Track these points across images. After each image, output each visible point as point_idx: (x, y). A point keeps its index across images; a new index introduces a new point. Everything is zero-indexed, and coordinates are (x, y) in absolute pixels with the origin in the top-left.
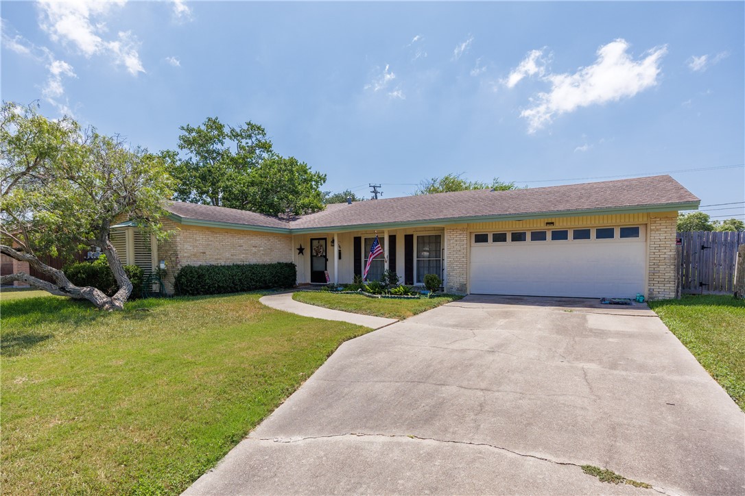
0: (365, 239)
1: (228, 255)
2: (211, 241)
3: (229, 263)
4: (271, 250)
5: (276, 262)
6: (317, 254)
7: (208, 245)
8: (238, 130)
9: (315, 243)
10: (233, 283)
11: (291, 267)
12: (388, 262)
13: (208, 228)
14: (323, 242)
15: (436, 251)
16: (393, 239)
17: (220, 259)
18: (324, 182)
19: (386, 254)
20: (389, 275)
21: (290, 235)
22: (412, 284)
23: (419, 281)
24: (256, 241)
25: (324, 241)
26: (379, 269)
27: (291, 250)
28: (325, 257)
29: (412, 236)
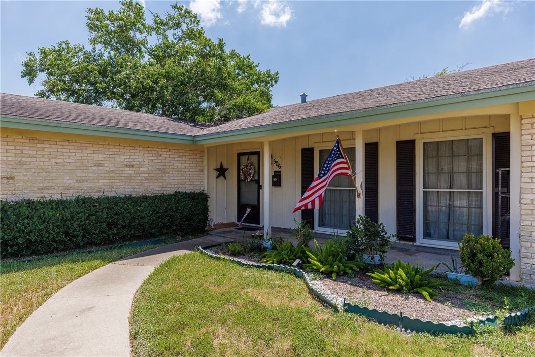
0: (321, 151)
1: (68, 181)
2: (29, 156)
3: (70, 195)
4: (163, 171)
5: (172, 192)
6: (246, 178)
7: (21, 163)
8: (163, 18)
9: (244, 159)
10: (66, 234)
11: (200, 200)
12: (362, 197)
13: (20, 132)
14: (254, 158)
15: (469, 173)
16: (372, 151)
17: (48, 189)
18: (276, 82)
19: (360, 179)
20: (366, 229)
21: (194, 146)
22: (414, 240)
23: (427, 235)
24: (135, 156)
25: (256, 156)
26: (346, 206)
27: (202, 171)
28: (258, 181)
29: (412, 143)
